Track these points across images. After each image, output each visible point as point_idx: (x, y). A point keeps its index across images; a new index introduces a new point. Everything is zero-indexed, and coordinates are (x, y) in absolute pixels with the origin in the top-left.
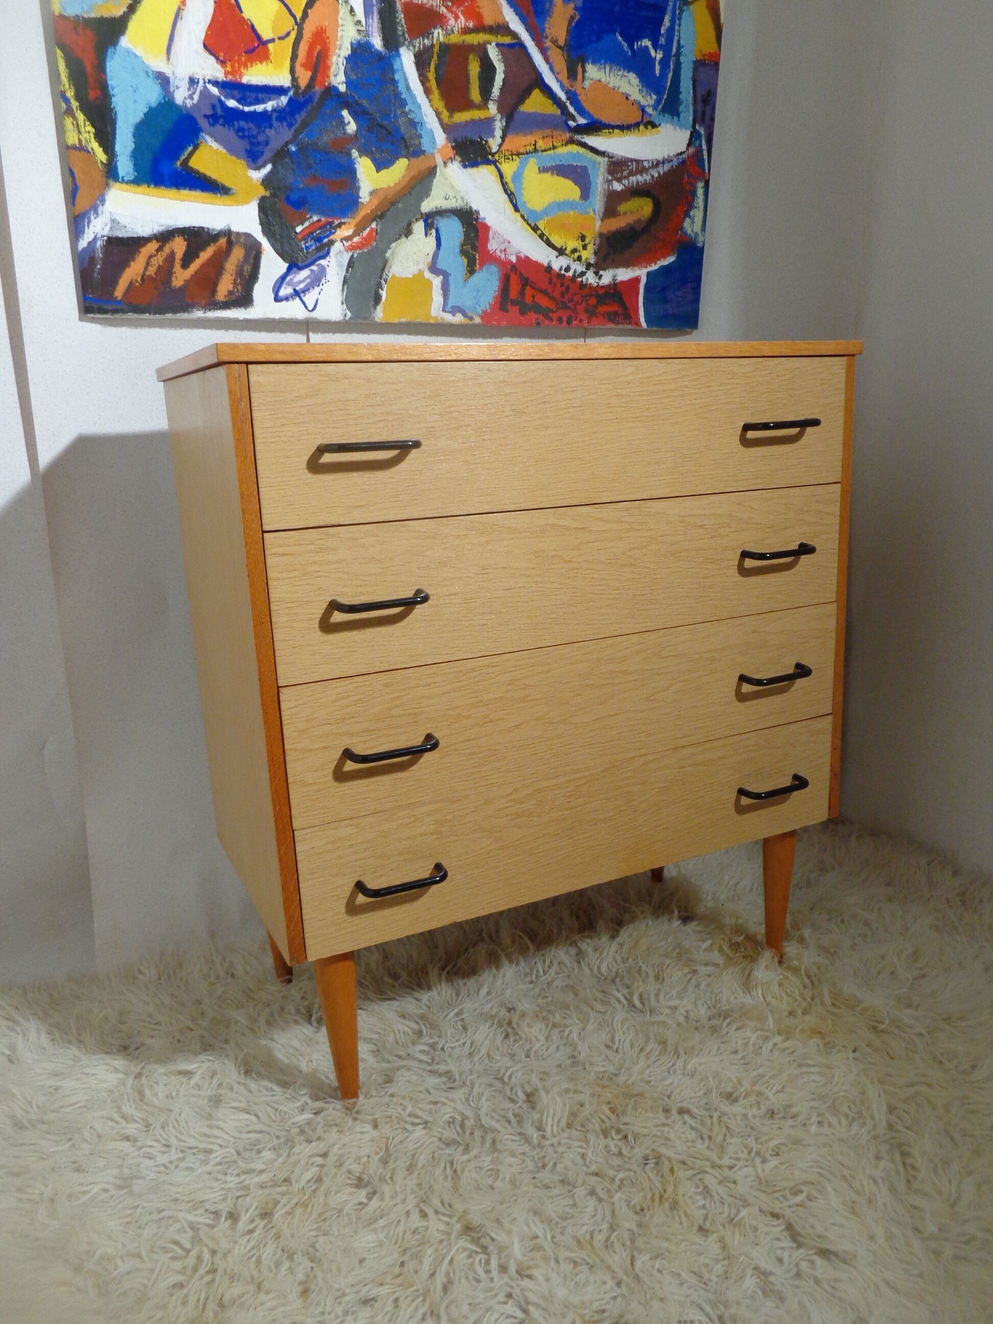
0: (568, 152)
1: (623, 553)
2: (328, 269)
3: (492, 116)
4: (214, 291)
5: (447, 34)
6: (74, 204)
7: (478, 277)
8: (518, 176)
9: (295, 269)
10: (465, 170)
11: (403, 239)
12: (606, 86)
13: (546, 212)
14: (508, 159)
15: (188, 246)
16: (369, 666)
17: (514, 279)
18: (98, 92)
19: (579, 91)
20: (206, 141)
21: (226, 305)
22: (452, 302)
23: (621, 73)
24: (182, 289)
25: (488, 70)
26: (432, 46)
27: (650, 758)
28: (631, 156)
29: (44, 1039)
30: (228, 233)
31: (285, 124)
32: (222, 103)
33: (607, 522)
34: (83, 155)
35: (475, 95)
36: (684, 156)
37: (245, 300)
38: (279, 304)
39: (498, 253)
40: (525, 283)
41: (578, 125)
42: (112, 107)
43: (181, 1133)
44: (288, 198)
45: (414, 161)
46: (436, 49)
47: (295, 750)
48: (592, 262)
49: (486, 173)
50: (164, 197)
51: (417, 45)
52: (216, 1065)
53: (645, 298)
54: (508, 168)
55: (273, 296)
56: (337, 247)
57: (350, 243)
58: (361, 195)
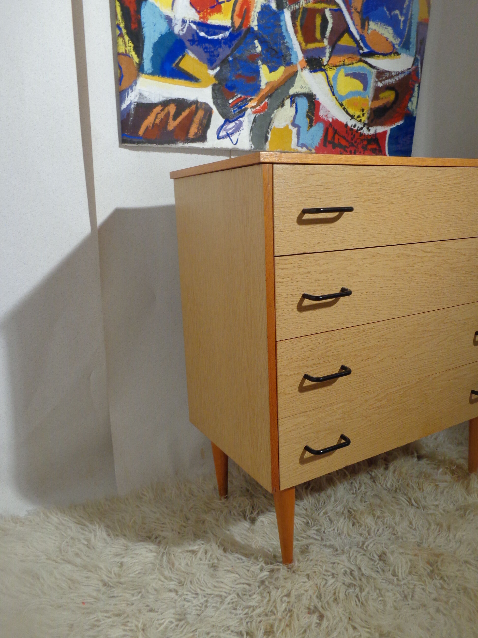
0: (358, 66)
1: (431, 269)
2: (243, 123)
3: (325, 46)
4: (188, 133)
5: (307, 3)
6: (120, 84)
7: (314, 128)
8: (335, 77)
9: (228, 122)
10: (311, 74)
11: (280, 108)
12: (378, 33)
13: (347, 96)
14: (331, 68)
15: (177, 109)
16: (318, 329)
17: (330, 131)
18: (136, 25)
19: (365, 35)
20: (188, 54)
21: (193, 141)
22: (301, 142)
23: (385, 26)
24: (173, 131)
25: (325, 22)
26: (300, 8)
27: (436, 375)
28: (387, 69)
29: (104, 535)
30: (196, 102)
31: (227, 46)
32: (197, 34)
33: (425, 252)
34: (125, 58)
35: (318, 35)
36: (411, 70)
37: (202, 138)
38: (219, 140)
39: (324, 117)
40: (335, 132)
41: (364, 53)
42: (143, 33)
43: (202, 586)
44: (226, 85)
45: (288, 68)
46: (301, 10)
47: (282, 375)
48: (366, 122)
49: (320, 75)
50: (166, 82)
51: (292, 8)
52: (208, 547)
53: (389, 141)
54: (331, 73)
55: (216, 136)
56: (249, 111)
57: (255, 109)
58: (261, 84)
